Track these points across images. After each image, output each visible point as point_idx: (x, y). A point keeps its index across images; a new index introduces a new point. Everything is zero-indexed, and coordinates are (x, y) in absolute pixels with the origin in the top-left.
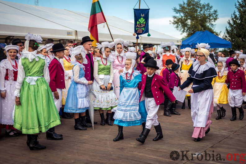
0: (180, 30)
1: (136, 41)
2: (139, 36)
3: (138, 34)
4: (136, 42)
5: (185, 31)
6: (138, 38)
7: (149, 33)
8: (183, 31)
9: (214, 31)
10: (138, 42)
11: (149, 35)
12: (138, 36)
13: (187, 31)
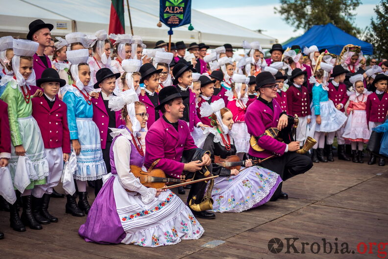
0: (293, 24)
1: (169, 39)
2: (173, 29)
3: (172, 26)
4: (168, 42)
5: (302, 25)
6: (170, 33)
7: (191, 25)
8: (298, 27)
9: (354, 25)
10: (171, 42)
11: (191, 29)
12: (171, 29)
13: (305, 26)
